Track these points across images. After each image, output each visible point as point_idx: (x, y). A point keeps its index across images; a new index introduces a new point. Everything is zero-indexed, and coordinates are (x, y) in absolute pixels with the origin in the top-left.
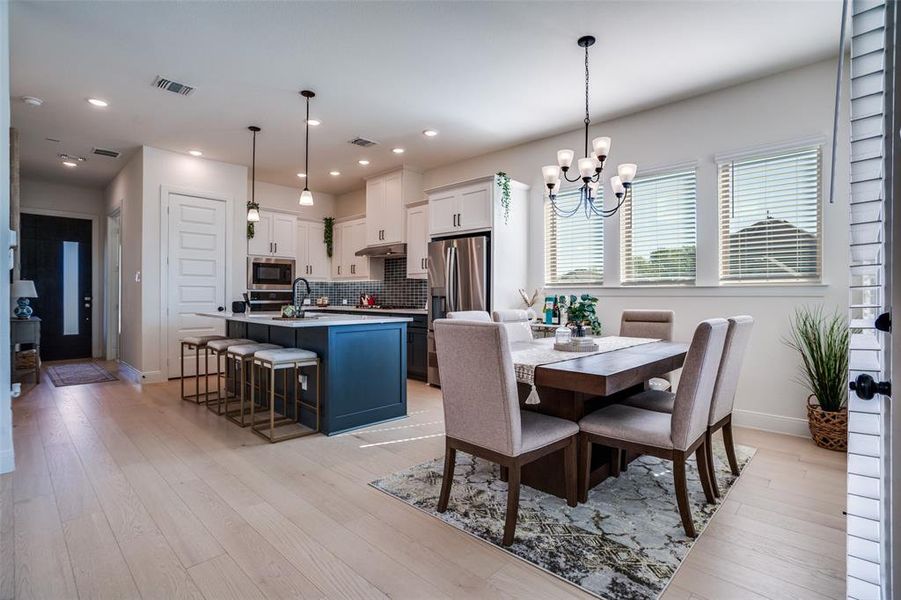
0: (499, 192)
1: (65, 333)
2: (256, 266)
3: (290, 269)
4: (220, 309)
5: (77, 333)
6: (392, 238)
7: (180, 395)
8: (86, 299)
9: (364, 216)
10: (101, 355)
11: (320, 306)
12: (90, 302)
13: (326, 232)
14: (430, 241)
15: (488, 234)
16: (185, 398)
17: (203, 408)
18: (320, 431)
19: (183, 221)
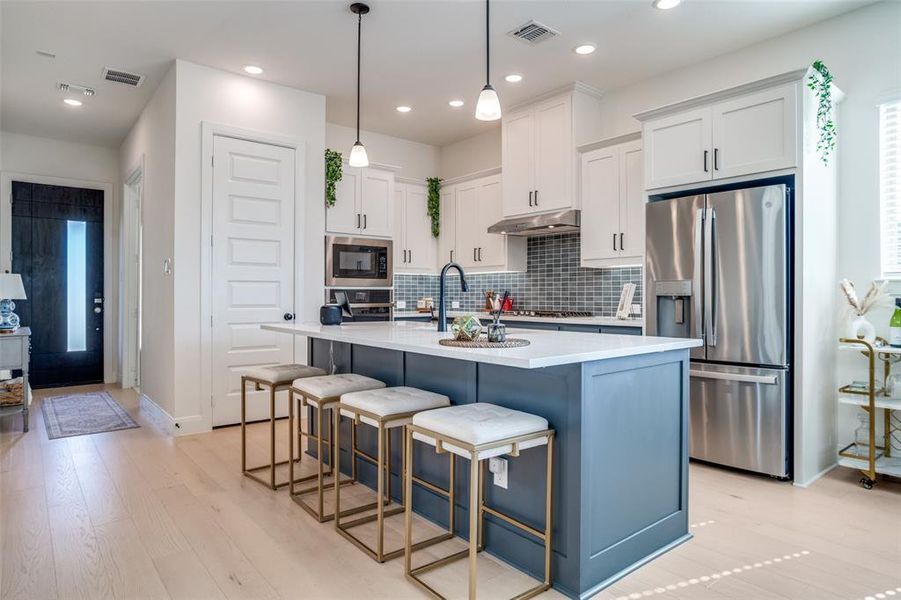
0: (813, 99)
1: (69, 350)
2: (339, 249)
3: (385, 255)
4: (287, 317)
5: (85, 349)
6: (554, 204)
7: (241, 468)
8: (96, 301)
9: (499, 171)
10: (114, 381)
11: (422, 311)
12: (101, 306)
13: (431, 200)
14: (647, 201)
15: (789, 181)
16: (248, 473)
17: (284, 497)
18: (551, 586)
19: (233, 178)
